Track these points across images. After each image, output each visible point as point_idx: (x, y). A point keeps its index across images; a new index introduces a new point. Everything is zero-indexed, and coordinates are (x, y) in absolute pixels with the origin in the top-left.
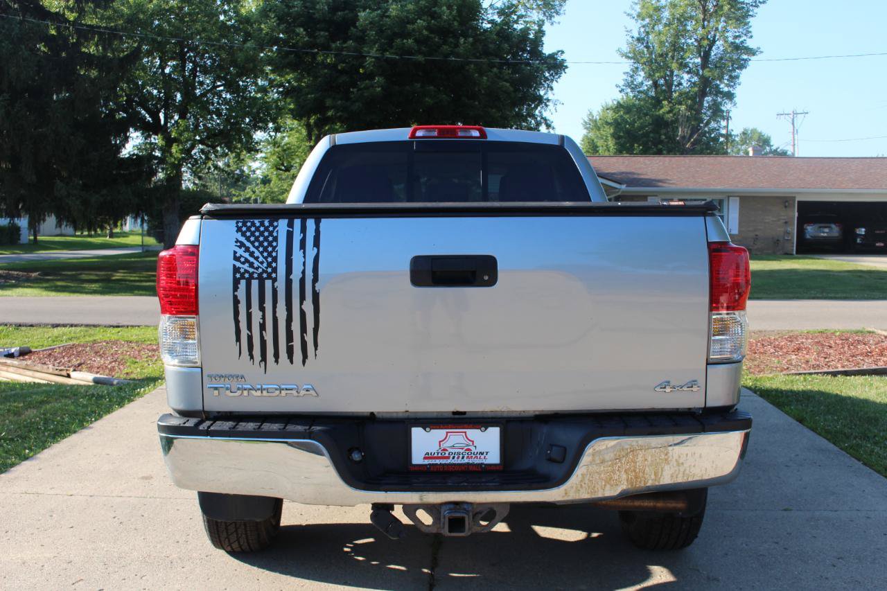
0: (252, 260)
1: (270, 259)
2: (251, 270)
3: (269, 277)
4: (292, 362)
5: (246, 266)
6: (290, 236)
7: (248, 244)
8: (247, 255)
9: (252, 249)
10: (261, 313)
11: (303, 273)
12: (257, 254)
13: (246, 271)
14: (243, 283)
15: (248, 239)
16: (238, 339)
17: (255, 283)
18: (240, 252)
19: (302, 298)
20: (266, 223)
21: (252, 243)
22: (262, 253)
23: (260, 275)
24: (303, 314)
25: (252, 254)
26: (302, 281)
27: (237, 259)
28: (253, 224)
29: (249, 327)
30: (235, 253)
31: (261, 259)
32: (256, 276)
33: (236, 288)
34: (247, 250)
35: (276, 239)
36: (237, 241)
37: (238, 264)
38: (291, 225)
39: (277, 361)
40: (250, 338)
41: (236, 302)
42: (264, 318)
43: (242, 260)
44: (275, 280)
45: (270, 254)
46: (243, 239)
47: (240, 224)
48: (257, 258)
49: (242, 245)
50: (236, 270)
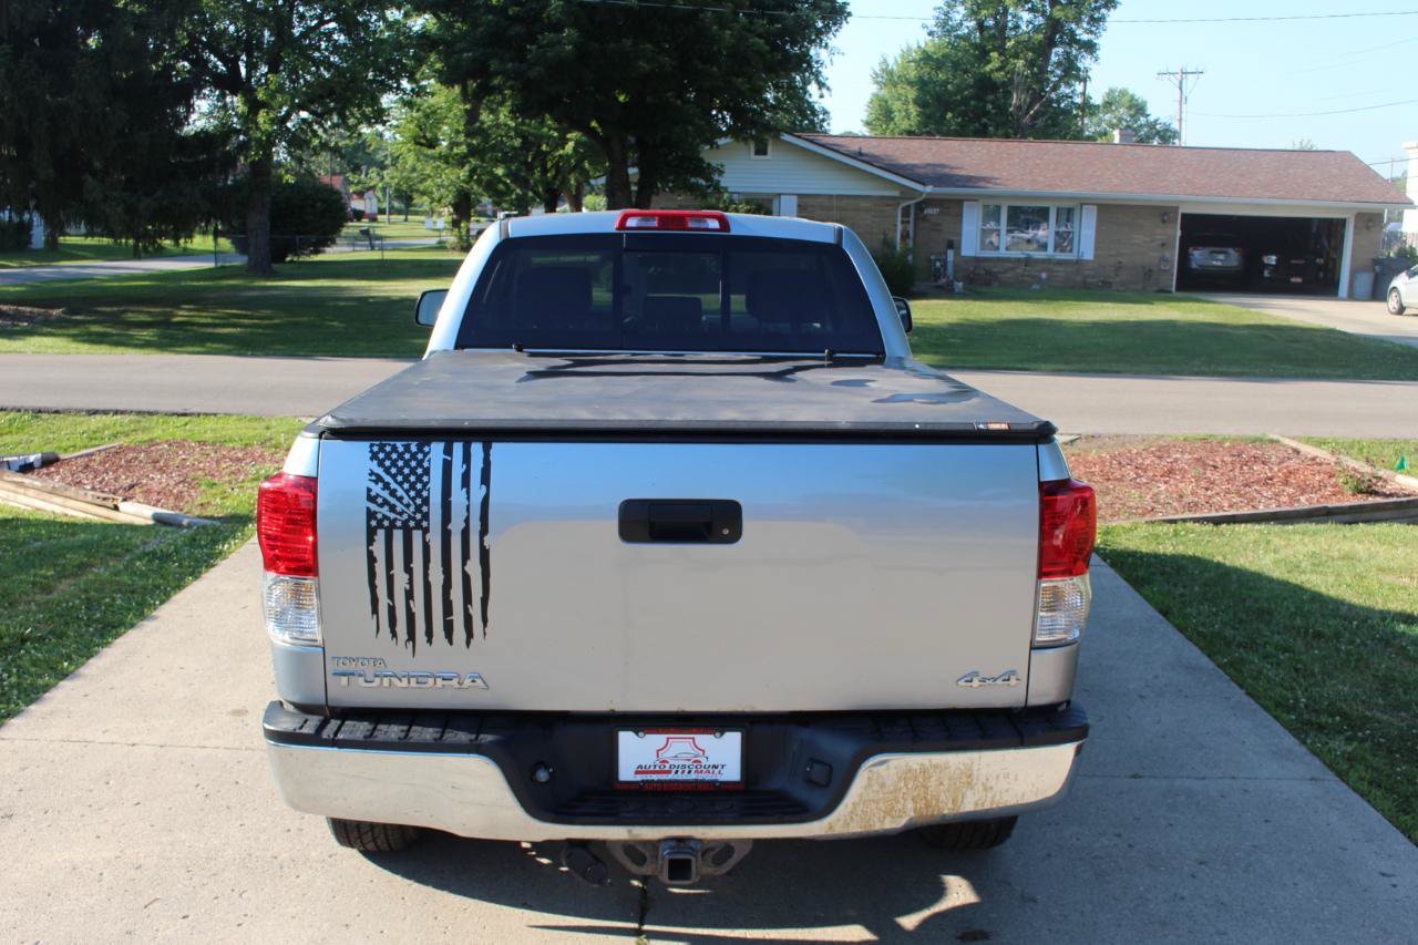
0: (393, 501)
1: (419, 501)
2: (392, 516)
3: (418, 526)
4: (451, 643)
5: (385, 510)
6: (447, 467)
7: (388, 479)
8: (386, 494)
9: (393, 486)
10: (407, 576)
11: (467, 521)
12: (400, 492)
13: (385, 517)
14: (381, 534)
15: (387, 471)
16: (375, 610)
17: (398, 535)
18: (377, 489)
19: (466, 556)
20: (414, 448)
21: (394, 477)
22: (407, 492)
23: (405, 523)
24: (466, 578)
25: (393, 493)
26: (465, 533)
27: (371, 499)
28: (394, 449)
29: (391, 595)
30: (369, 490)
31: (406, 500)
32: (399, 524)
33: (370, 541)
34: (386, 486)
35: (427, 471)
36: (372, 473)
37: (374, 507)
38: (448, 451)
39: (430, 641)
40: (392, 610)
41: (371, 559)
42: (411, 582)
43: (380, 500)
44: (426, 531)
45: (419, 494)
46: (380, 471)
47: (376, 449)
48: (400, 499)
49: (379, 479)
50: (371, 515)
